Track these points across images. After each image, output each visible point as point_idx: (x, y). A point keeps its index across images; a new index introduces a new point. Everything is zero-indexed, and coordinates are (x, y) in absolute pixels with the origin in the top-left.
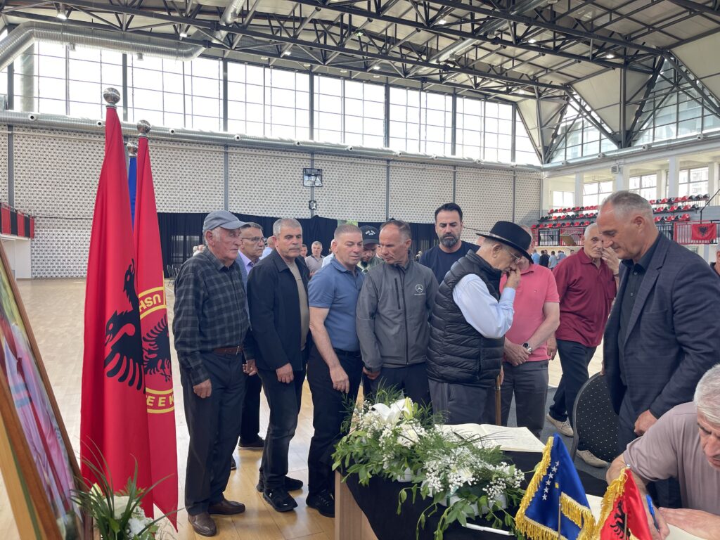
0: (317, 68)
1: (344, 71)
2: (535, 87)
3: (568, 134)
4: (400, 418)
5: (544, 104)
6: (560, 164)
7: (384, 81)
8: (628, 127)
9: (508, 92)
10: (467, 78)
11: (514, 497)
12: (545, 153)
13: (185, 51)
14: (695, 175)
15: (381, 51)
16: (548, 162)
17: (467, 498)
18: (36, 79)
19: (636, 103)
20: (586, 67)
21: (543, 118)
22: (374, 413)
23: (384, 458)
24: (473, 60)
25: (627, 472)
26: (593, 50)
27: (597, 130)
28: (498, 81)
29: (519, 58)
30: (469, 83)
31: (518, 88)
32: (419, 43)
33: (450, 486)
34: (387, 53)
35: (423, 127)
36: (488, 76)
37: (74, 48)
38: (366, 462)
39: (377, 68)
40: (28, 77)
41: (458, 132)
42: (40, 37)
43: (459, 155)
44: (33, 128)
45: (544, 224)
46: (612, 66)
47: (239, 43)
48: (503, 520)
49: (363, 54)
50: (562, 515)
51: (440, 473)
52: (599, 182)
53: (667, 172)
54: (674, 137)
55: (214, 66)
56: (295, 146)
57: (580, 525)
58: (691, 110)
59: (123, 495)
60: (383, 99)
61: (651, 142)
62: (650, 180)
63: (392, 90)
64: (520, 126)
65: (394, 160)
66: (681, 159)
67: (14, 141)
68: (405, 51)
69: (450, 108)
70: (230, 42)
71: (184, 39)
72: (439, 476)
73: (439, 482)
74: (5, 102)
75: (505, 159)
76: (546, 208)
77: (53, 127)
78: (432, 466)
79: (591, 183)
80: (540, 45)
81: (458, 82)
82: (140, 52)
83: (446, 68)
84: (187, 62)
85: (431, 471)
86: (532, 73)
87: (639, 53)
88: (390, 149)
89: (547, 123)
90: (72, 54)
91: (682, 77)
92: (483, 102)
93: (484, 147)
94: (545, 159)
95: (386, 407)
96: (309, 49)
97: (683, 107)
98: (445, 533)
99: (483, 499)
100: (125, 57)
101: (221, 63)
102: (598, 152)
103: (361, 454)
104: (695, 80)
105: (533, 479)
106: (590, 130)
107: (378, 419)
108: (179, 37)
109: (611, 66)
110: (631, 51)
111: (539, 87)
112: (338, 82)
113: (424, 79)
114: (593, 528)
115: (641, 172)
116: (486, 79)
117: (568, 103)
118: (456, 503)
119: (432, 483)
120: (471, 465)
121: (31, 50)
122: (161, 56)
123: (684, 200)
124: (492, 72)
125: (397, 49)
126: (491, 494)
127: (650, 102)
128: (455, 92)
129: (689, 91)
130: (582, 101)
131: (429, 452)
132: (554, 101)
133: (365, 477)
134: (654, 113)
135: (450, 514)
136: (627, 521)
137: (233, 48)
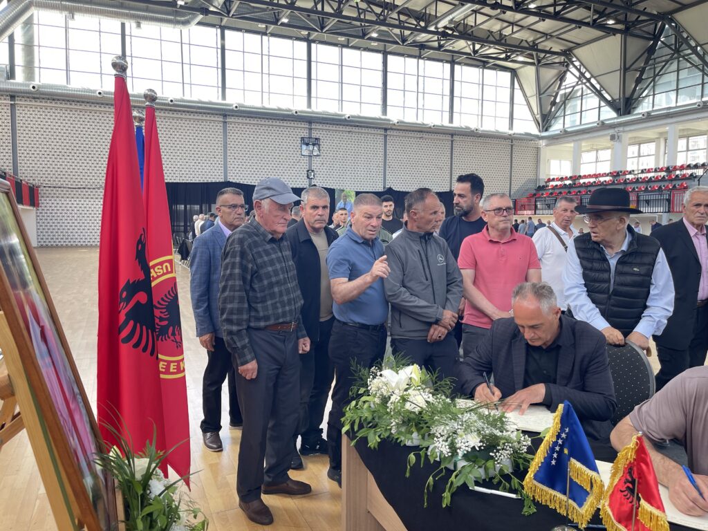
0: (314, 35)
1: (342, 39)
2: (534, 53)
3: (567, 101)
4: (408, 385)
5: (543, 71)
6: (559, 132)
7: (382, 49)
8: (628, 95)
9: (506, 59)
10: (465, 45)
11: (521, 461)
12: (543, 121)
13: (183, 19)
14: (693, 144)
15: (378, 17)
16: (546, 130)
17: (474, 462)
18: (36, 49)
19: (636, 70)
20: (587, 33)
21: (542, 86)
22: (383, 379)
23: (392, 423)
24: (472, 26)
25: (639, 439)
26: (593, 15)
27: (596, 97)
28: (497, 47)
29: (519, 23)
30: (467, 50)
31: (517, 55)
32: (418, 9)
33: (458, 451)
34: (385, 19)
35: (421, 95)
36: (487, 42)
37: (73, 17)
38: (375, 426)
39: (374, 35)
40: (29, 47)
41: (456, 100)
42: (39, 6)
43: (457, 123)
44: (34, 98)
45: (541, 192)
46: (613, 31)
47: (236, 10)
48: (510, 483)
49: (361, 20)
50: (571, 480)
51: (448, 438)
52: (597, 151)
53: (666, 140)
54: (673, 105)
55: (212, 34)
56: (293, 115)
57: (588, 490)
58: (691, 77)
59: (142, 457)
60: (380, 67)
61: (650, 109)
62: (648, 148)
63: (390, 57)
64: (518, 93)
65: (392, 129)
66: (681, 127)
67: (17, 111)
68: (403, 18)
69: (448, 75)
70: (227, 9)
71: (181, 6)
72: (446, 441)
73: (447, 447)
74: (7, 73)
75: (503, 127)
76: (543, 176)
77: (55, 97)
78: (440, 431)
79: (588, 151)
80: (540, 10)
81: (456, 49)
82: (139, 20)
83: (444, 34)
84: (185, 29)
85: (439, 436)
86: (531, 39)
87: (640, 19)
88: (387, 117)
89: (546, 91)
90: (71, 23)
91: (682, 44)
92: (481, 70)
93: (482, 115)
94: (543, 127)
95: (394, 373)
96: (306, 16)
97: (683, 74)
98: (453, 495)
99: (490, 464)
100: (123, 25)
101: (219, 30)
102: (597, 120)
103: (370, 418)
104: (696, 46)
105: (542, 444)
106: (589, 97)
107: (386, 385)
108: (177, 4)
109: (611, 31)
110: (632, 17)
111: (539, 54)
112: (336, 50)
113: (422, 46)
114: (601, 493)
115: (640, 139)
116: (485, 46)
117: (568, 70)
118: (463, 467)
119: (440, 447)
120: (478, 430)
121: (30, 19)
122: (159, 24)
123: (682, 168)
124: (491, 39)
125: (395, 15)
126: (498, 459)
127: (650, 69)
128: (453, 59)
129: (690, 58)
130: (582, 67)
131: (437, 417)
132: (553, 68)
133: (374, 440)
134: (654, 80)
135: (458, 477)
136: (638, 486)
137: (230, 16)
